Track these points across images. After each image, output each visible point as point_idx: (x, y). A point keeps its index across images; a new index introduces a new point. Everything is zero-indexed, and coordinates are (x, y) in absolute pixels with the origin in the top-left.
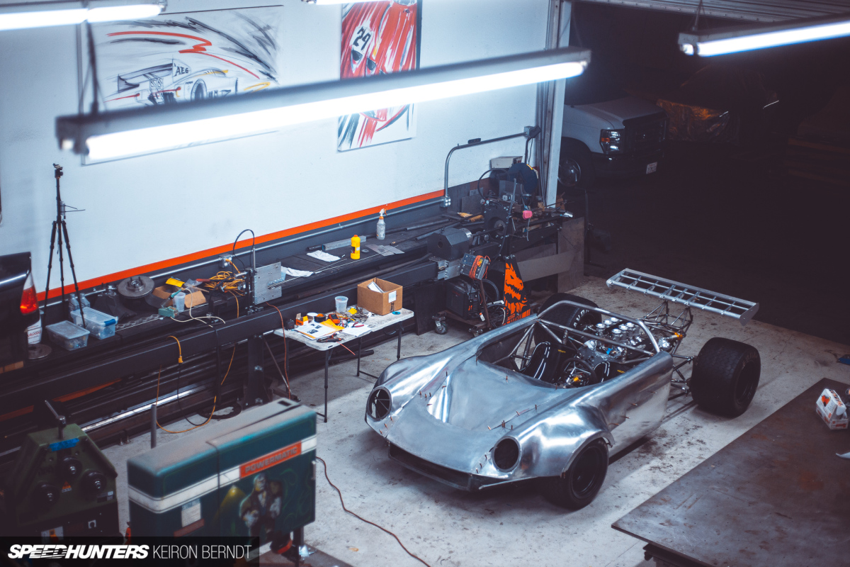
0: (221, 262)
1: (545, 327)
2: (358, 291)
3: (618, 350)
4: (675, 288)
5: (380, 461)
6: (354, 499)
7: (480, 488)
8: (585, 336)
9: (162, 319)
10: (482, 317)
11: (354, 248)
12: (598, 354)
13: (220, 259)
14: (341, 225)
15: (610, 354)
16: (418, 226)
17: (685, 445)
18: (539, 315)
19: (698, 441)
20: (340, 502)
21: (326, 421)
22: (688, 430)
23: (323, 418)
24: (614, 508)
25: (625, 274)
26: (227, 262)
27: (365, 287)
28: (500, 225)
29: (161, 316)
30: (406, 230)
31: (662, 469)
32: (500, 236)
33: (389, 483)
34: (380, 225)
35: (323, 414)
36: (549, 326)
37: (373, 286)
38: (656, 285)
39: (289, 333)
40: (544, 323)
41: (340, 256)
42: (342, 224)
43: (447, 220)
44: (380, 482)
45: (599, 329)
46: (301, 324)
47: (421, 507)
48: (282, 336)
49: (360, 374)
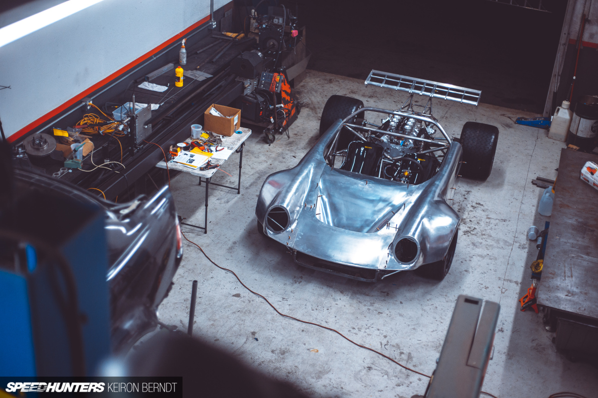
0: (86, 106)
1: (351, 129)
2: (206, 118)
3: (409, 142)
4: (426, 85)
5: (273, 262)
6: (280, 303)
7: (382, 278)
8: (380, 133)
9: (70, 171)
10: (272, 120)
11: (179, 77)
12: (393, 146)
13: (84, 103)
14: (154, 57)
15: (403, 145)
16: (204, 49)
17: (471, 209)
18: (345, 120)
19: (477, 203)
20: (273, 309)
21: (206, 232)
22: (464, 196)
23: (204, 230)
24: (465, 273)
25: (374, 74)
26: (89, 105)
27: (208, 114)
28: (272, 43)
29: (69, 169)
30: (196, 53)
31: (472, 232)
32: (272, 52)
33: (296, 283)
34: (183, 53)
35: (203, 226)
36: (354, 128)
37: (214, 112)
38: (386, 79)
39: (170, 165)
40: (349, 126)
41: (167, 86)
42: (155, 55)
43: (220, 41)
44: (288, 283)
45: (392, 126)
46: (176, 155)
47: (335, 300)
48: (166, 168)
49: (202, 182)
